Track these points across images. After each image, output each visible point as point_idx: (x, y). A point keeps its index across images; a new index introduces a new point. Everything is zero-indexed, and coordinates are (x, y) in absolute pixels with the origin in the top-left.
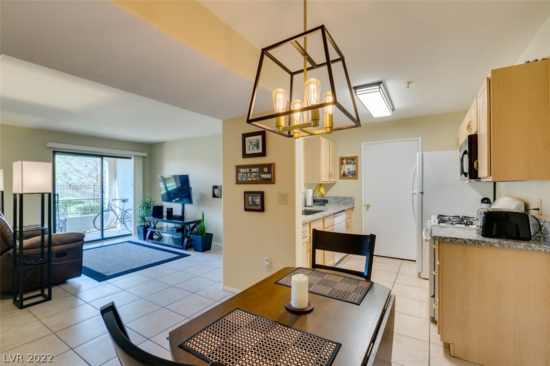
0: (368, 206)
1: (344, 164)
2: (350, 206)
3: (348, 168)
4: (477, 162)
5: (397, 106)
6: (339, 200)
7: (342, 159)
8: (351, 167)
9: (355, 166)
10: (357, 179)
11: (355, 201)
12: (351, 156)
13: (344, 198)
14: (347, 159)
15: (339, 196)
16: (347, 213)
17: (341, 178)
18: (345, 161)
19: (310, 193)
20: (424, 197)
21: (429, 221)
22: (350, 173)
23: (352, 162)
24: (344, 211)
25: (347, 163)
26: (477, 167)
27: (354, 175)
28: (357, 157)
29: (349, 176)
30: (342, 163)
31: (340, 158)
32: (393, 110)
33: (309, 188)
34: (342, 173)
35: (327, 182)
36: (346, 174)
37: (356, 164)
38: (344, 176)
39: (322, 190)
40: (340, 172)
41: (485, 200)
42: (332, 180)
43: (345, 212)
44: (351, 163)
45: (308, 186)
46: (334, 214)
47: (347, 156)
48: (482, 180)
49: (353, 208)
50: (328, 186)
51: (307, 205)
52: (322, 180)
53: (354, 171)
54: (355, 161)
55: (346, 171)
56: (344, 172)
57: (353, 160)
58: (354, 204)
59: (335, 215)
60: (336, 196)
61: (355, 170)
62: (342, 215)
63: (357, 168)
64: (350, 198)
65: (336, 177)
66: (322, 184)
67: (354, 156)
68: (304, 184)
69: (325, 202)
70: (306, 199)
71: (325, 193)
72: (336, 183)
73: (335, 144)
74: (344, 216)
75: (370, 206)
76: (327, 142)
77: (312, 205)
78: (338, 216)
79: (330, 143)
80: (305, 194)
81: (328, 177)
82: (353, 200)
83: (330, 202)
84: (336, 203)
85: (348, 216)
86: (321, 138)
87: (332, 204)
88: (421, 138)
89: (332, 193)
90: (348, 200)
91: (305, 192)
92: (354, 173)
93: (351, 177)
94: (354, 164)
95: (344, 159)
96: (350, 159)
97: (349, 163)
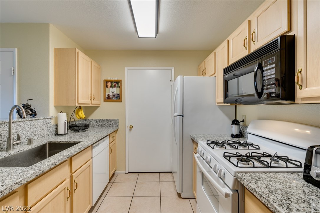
0: (131, 127)
1: (108, 87)
2: (112, 130)
3: (112, 91)
6: (103, 123)
7: (106, 82)
8: (116, 91)
9: (119, 89)
10: (121, 102)
11: (119, 123)
12: (115, 79)
13: (109, 120)
14: (111, 82)
15: (103, 119)
16: (111, 138)
17: (105, 101)
18: (109, 84)
19: (63, 118)
20: (184, 119)
22: (114, 96)
23: (117, 86)
25: (111, 86)
27: (118, 98)
28: (121, 80)
29: (113, 99)
30: (107, 86)
31: (105, 80)
32: (157, 33)
33: (61, 112)
34: (107, 96)
35: (89, 104)
36: (111, 97)
37: (120, 87)
38: (108, 98)
39: (82, 114)
40: (104, 95)
42: (95, 102)
43: (109, 136)
44: (115, 86)
45: (60, 108)
47: (112, 79)
48: (299, 102)
49: (117, 131)
50: (90, 109)
51: (59, 134)
52: (79, 102)
53: (118, 94)
54: (119, 85)
55: (111, 94)
56: (108, 95)
57: (117, 83)
58: (118, 126)
59: (94, 145)
60: (100, 119)
61: (119, 93)
62: (104, 141)
63: (121, 91)
64: (114, 120)
65: (100, 100)
66: (80, 106)
67: (118, 79)
68: (54, 106)
69: (86, 127)
70: (57, 126)
71: (85, 117)
72: (101, 105)
73: (100, 65)
74: (107, 141)
75: (132, 126)
76: (89, 60)
77: (66, 133)
78: (98, 144)
79: (93, 62)
80: (56, 119)
81: (90, 99)
82: (117, 122)
83: (94, 125)
84: (100, 126)
85: (111, 139)
86: (77, 50)
87: (96, 127)
88: (174, 68)
89: (96, 116)
90: (112, 123)
91: (55, 116)
92: (118, 96)
93: (115, 100)
94: (118, 87)
95: (108, 82)
96: (115, 82)
97: (113, 86)
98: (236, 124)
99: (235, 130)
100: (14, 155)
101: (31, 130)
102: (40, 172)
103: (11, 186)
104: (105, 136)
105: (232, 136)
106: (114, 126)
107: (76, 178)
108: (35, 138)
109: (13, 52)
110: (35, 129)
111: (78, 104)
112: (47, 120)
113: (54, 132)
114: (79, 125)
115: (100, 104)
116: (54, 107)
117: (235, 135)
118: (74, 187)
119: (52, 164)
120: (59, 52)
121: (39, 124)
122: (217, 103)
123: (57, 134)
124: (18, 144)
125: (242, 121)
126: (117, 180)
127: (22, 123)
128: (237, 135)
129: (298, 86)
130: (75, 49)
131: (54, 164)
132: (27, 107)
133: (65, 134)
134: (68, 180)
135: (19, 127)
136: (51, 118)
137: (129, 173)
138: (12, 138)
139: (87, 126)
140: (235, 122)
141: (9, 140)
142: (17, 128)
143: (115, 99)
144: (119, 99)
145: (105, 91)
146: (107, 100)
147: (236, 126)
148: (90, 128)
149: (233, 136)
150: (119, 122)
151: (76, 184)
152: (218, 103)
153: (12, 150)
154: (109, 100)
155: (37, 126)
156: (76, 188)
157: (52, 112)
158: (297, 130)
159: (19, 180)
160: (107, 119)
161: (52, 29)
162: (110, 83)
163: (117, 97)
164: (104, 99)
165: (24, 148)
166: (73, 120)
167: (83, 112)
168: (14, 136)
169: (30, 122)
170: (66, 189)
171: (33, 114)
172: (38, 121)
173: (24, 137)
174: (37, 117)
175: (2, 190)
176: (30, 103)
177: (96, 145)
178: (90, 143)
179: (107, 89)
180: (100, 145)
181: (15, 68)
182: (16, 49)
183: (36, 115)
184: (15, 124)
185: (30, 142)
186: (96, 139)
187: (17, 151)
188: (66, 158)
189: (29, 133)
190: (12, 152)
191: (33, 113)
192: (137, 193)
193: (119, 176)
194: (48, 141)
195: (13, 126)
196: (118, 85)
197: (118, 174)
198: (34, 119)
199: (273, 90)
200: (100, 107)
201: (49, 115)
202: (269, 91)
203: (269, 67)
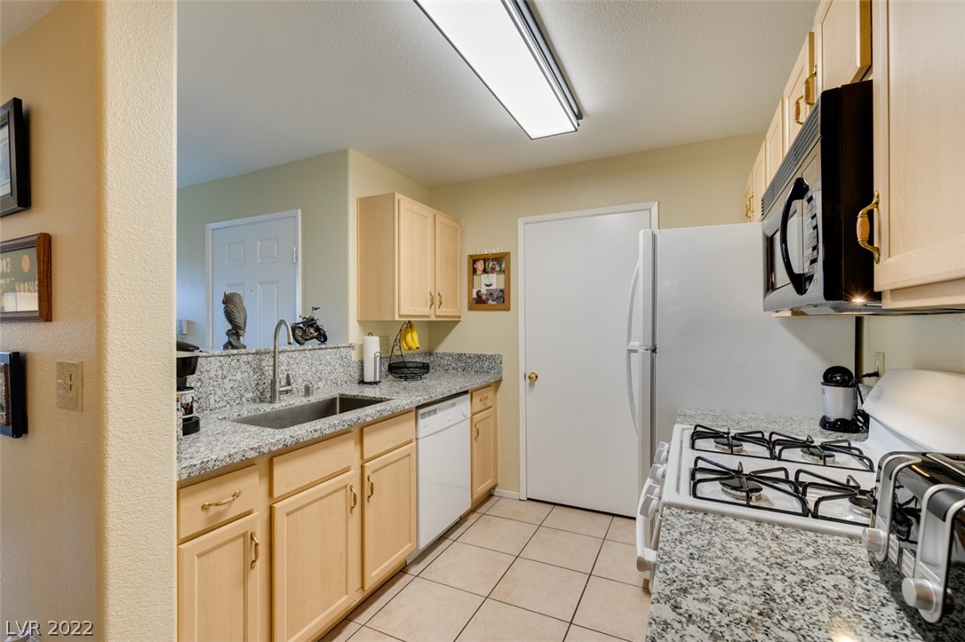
0: (533, 379)
1: (479, 272)
2: (479, 381)
3: (487, 282)
4: (870, 214)
5: (587, 103)
6: (467, 363)
7: (474, 260)
8: (494, 281)
9: (502, 277)
10: (509, 309)
11: (504, 365)
12: (494, 252)
13: (479, 357)
14: (485, 260)
15: (467, 352)
16: (476, 400)
17: (470, 308)
18: (480, 266)
19: (374, 345)
20: (657, 362)
21: (667, 446)
22: (491, 294)
23: (498, 269)
24: (466, 392)
25: (485, 271)
26: (871, 241)
27: (501, 300)
28: (508, 254)
29: (490, 302)
30: (475, 271)
31: (470, 256)
32: (579, 116)
33: (370, 334)
34: (475, 296)
35: (428, 316)
36: (484, 297)
37: (506, 272)
38: (479, 302)
39: (413, 340)
40: (470, 293)
41: (834, 376)
42: (445, 311)
43: (468, 396)
44: (493, 269)
45: (368, 327)
46: (418, 407)
47: (486, 252)
48: (888, 303)
49: (498, 383)
50: (439, 329)
51: (365, 380)
52: (403, 312)
53: (502, 291)
54: (503, 266)
55: (484, 290)
56: (478, 293)
57: (497, 262)
58: (500, 372)
59: (421, 411)
60: (460, 352)
61: (502, 287)
62: (454, 405)
63: (508, 281)
64: (492, 358)
65: (456, 305)
66: (409, 322)
67: (501, 251)
68: (358, 321)
69: (423, 371)
70: (362, 363)
71: (418, 346)
72: (461, 319)
73: (458, 221)
74: (463, 407)
75: (537, 377)
76: (428, 212)
77: (378, 380)
78: (435, 411)
79: (437, 216)
80: (362, 348)
81: (429, 304)
82: (498, 362)
83: (446, 368)
84: (460, 370)
85: (478, 405)
86: (398, 196)
87: (452, 371)
88: (657, 203)
89: (451, 345)
90: (487, 363)
91: (361, 343)
92: (501, 294)
93: (494, 305)
94: (501, 271)
95: (478, 260)
96: (493, 260)
97: (489, 269)
98: (838, 384)
99: (835, 402)
100: (279, 412)
101: (314, 369)
102: (292, 439)
103: (244, 451)
104: (454, 392)
106: (492, 372)
107: (373, 472)
108: (321, 384)
109: (295, 217)
110: (320, 368)
111: (400, 316)
112: (342, 349)
113: (357, 376)
114: (410, 365)
115: (460, 317)
116: (357, 324)
117: (832, 420)
118: (367, 492)
119: (316, 431)
120: (366, 204)
121: (328, 357)
123: (362, 382)
124: (287, 392)
125: (873, 372)
126: (494, 511)
127: (297, 354)
130: (394, 194)
131: (319, 432)
132: (310, 323)
133: (376, 383)
134: (354, 473)
135: (292, 362)
136: (351, 347)
137: (529, 499)
138: (278, 380)
139: (425, 368)
140: (837, 377)
141: (273, 382)
142: (288, 364)
143: (495, 303)
144: (504, 301)
145: (471, 284)
146: (475, 305)
147: (841, 390)
148: (431, 371)
149: (829, 423)
150: (503, 362)
151: (372, 484)
153: (277, 401)
154: (479, 306)
155: (323, 362)
156: (372, 493)
157: (354, 333)
159: (256, 445)
160: (476, 353)
161: (354, 158)
162: (482, 262)
163: (497, 298)
164: (469, 303)
165: (297, 401)
166: (398, 353)
167: (415, 335)
168: (281, 377)
169: (312, 352)
170: (349, 487)
171: (322, 337)
172: (325, 351)
173: (300, 380)
174: (329, 343)
175: (232, 452)
176: (316, 315)
177: (429, 413)
178: (407, 404)
179: (475, 277)
180: (439, 414)
181: (297, 248)
182: (300, 210)
183: (326, 339)
184: (285, 355)
185: (308, 391)
186: (427, 397)
187: (284, 404)
188: (347, 426)
189: (309, 373)
190: (277, 406)
191: (320, 334)
192: (531, 552)
193: (502, 501)
194: (340, 392)
195: (282, 358)
196: (500, 266)
197: (501, 497)
198: (323, 346)
200: (459, 324)
201: (347, 340)
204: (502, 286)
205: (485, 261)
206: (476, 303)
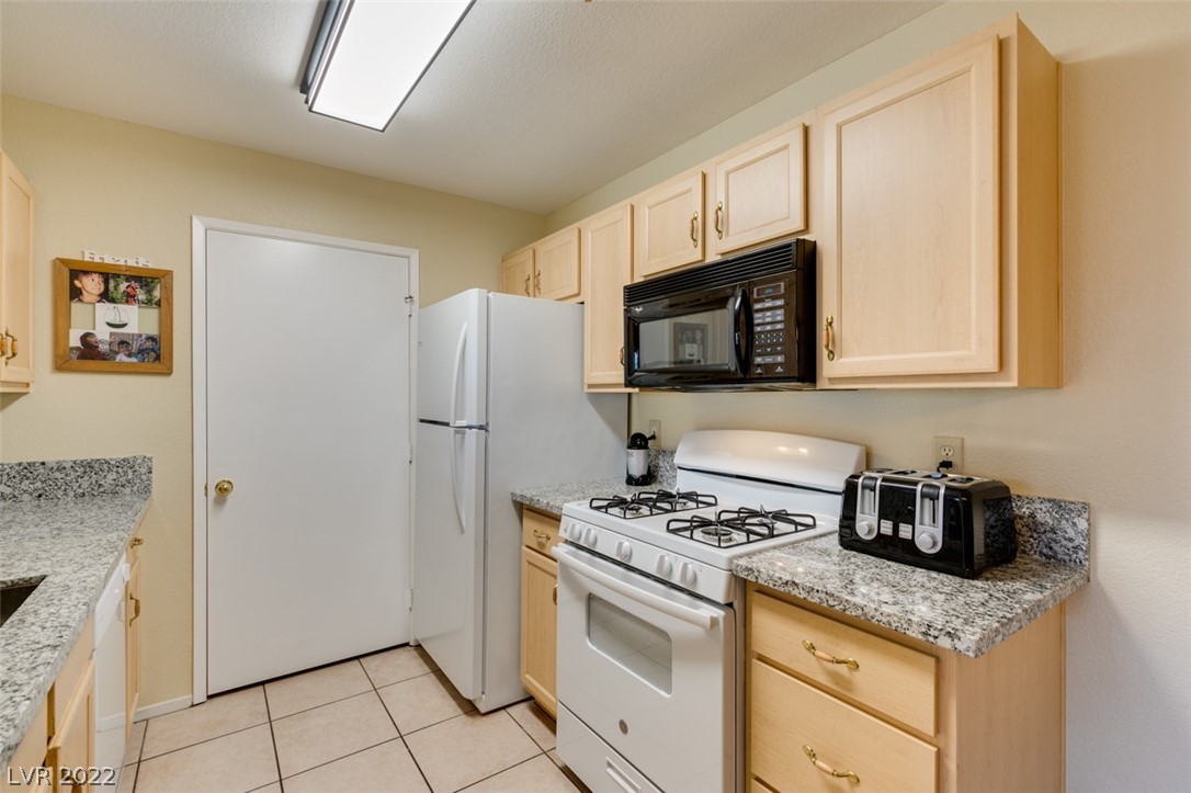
0: (223, 490)
1: (86, 297)
7: (74, 271)
9: (153, 313)
10: (168, 372)
11: (155, 475)
12: (132, 263)
13: (88, 466)
14: (108, 275)
15: (50, 459)
16: (129, 547)
17: (60, 368)
18: (92, 285)
22: (122, 343)
23: (142, 297)
25: (105, 296)
27: (153, 354)
28: (169, 273)
29: (121, 357)
30: (76, 294)
31: (62, 261)
34: (75, 341)
36: (103, 348)
37: (163, 305)
38: (86, 355)
40: (60, 336)
42: (10, 372)
44: (129, 298)
47: (109, 261)
48: (825, 386)
53: (151, 338)
54: (157, 294)
55: (103, 334)
56: (85, 338)
57: (145, 285)
58: (147, 489)
60: (25, 461)
61: (154, 331)
63: (166, 322)
64: (127, 464)
65: (27, 358)
67: (151, 266)
72: (31, 389)
74: (123, 564)
75: (229, 482)
82: (143, 470)
84: (26, 497)
85: (131, 555)
88: (417, 251)
90: (111, 476)
92: (149, 344)
93: (133, 364)
94: (150, 303)
95: (86, 273)
96: (128, 278)
97: (118, 295)
98: (639, 447)
99: (637, 462)
105: (631, 481)
106: (128, 491)
115: (28, 385)
117: (634, 477)
122: (586, 386)
126: (158, 747)
128: (642, 476)
129: (825, 352)
137: (210, 697)
140: (638, 441)
143: (134, 360)
144: (158, 358)
145: (61, 322)
146: (78, 363)
147: (642, 451)
150: (154, 470)
152: (590, 386)
158: (782, 449)
160: (79, 458)
162: (96, 277)
163: (141, 351)
164: (56, 356)
179: (75, 306)
193: (157, 726)
196: (149, 292)
197: (147, 720)
199: (780, 359)
200: (24, 397)
202: (769, 360)
203: (768, 304)
204: (152, 329)
205: (106, 277)
206: (79, 358)
